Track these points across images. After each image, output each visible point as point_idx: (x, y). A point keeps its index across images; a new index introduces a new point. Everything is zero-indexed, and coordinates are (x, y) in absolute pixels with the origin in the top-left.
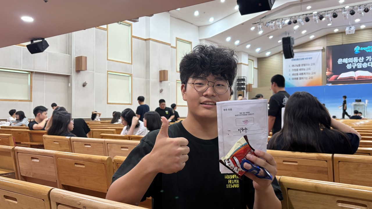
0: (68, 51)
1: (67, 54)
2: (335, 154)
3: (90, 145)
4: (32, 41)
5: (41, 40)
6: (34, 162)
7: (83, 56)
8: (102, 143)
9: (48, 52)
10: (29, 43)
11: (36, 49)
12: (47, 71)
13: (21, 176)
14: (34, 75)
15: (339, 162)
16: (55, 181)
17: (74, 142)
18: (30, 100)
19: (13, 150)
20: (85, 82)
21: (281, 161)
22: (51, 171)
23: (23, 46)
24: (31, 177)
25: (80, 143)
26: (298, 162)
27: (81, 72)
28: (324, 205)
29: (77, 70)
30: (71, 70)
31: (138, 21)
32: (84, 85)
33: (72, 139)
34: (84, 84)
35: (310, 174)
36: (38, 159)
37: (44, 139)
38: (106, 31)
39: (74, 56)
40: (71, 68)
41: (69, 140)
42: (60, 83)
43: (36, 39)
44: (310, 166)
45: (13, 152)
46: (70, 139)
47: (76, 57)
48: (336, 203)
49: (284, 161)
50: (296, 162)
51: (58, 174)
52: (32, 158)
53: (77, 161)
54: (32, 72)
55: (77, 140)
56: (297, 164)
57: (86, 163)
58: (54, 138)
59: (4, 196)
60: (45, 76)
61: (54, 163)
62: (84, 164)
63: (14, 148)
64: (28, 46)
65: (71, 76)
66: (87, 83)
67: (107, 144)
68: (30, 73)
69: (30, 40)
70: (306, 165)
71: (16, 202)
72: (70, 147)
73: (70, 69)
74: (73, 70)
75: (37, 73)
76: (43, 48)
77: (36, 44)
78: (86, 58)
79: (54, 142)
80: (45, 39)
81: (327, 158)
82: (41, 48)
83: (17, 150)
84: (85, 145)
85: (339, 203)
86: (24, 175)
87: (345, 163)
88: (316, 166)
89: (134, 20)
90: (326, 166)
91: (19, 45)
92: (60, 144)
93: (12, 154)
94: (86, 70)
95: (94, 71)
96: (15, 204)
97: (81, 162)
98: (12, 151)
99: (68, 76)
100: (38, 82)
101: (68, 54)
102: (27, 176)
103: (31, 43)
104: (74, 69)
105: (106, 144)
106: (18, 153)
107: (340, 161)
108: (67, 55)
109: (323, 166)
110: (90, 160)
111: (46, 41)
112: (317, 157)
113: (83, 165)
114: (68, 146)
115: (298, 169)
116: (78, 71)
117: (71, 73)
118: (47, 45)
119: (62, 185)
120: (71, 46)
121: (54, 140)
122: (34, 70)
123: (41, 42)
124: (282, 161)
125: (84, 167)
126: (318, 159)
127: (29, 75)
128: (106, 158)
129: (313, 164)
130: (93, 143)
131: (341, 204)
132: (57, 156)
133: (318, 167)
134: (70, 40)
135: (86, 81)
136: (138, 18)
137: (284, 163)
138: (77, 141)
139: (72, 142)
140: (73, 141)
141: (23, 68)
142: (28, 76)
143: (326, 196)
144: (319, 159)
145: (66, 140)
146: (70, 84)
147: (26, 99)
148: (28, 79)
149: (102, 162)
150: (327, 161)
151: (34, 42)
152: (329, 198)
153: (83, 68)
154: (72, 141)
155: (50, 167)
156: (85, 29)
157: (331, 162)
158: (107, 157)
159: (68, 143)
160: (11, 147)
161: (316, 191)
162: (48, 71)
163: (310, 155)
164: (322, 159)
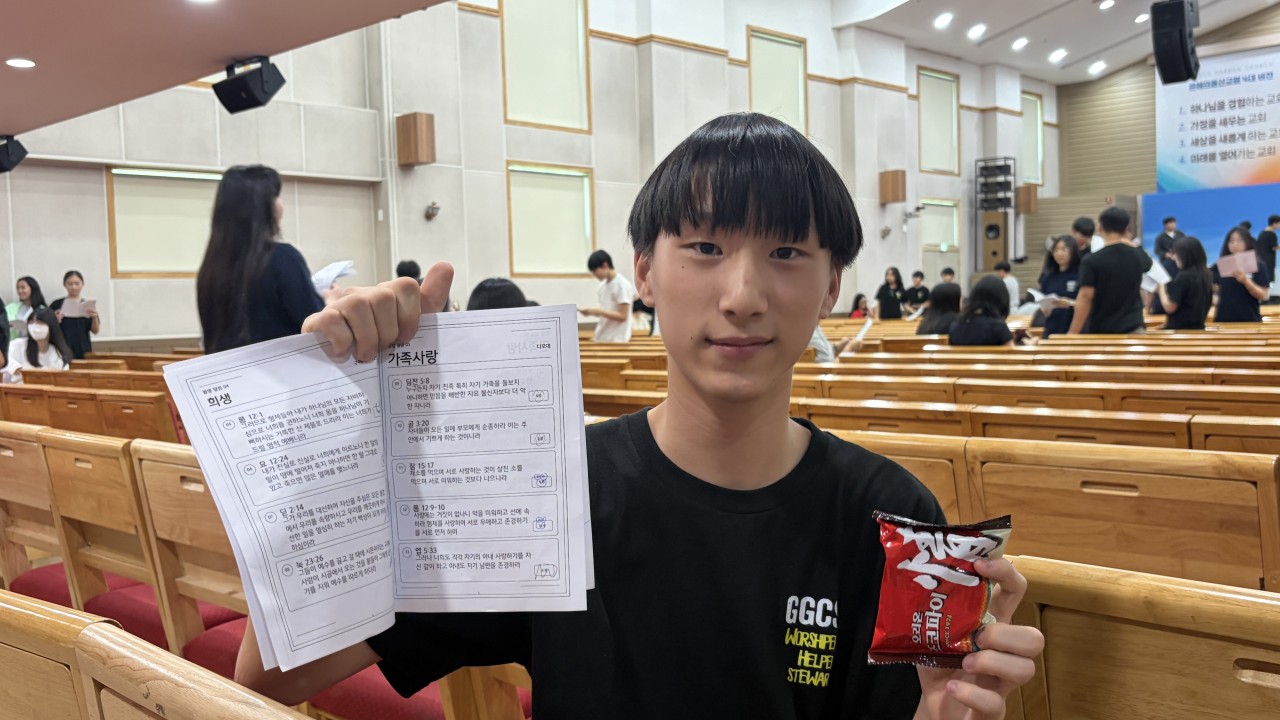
0: (370, 94)
1: (365, 107)
4: (230, 69)
5: (258, 65)
6: (188, 492)
7: (421, 114)
9: (302, 102)
10: (221, 76)
11: (244, 95)
12: (301, 170)
13: (158, 539)
19: (127, 451)
20: (434, 204)
21: (1076, 486)
23: (205, 85)
24: (188, 543)
26: (1138, 485)
27: (416, 168)
28: (1184, 675)
29: (403, 162)
30: (383, 163)
32: (430, 215)
34: (430, 211)
35: (1187, 532)
38: (497, 21)
39: (391, 113)
40: (383, 155)
42: (349, 211)
43: (243, 62)
44: (1186, 502)
45: (128, 459)
47: (398, 118)
48: (1234, 668)
49: (1085, 484)
50: (1134, 487)
52: (183, 479)
56: (1136, 494)
60: (297, 189)
63: (129, 443)
64: (218, 88)
65: (383, 185)
66: (438, 208)
69: (224, 67)
70: (1172, 497)
73: (380, 160)
74: (391, 163)
76: (266, 89)
77: (243, 77)
78: (430, 118)
80: (273, 60)
81: (1254, 468)
82: (258, 93)
83: (137, 451)
85: (1244, 668)
86: (165, 536)
88: (1210, 504)
90: (1255, 504)
91: (192, 83)
93: (125, 463)
94: (433, 159)
95: (459, 163)
98: (125, 456)
99: (373, 187)
101: (371, 107)
102: (174, 538)
103: (228, 75)
104: (392, 160)
106: (141, 460)
108: (368, 110)
109: (1241, 503)
111: (273, 66)
112: (1215, 468)
115: (1142, 513)
116: (407, 166)
117: (384, 175)
118: (278, 81)
120: (380, 79)
123: (259, 70)
124: (1079, 484)
126: (1219, 473)
129: (1201, 493)
131: (1250, 672)
133: (1222, 505)
135: (435, 200)
137: (1086, 490)
143: (1191, 640)
144: (1225, 474)
146: (381, 213)
150: (1255, 483)
151: (239, 70)
152: (1205, 647)
153: (423, 155)
156: (399, 16)
157: (1273, 487)
160: (118, 443)
161: (1151, 621)
162: (307, 171)
163: (1187, 458)
164: (1237, 477)
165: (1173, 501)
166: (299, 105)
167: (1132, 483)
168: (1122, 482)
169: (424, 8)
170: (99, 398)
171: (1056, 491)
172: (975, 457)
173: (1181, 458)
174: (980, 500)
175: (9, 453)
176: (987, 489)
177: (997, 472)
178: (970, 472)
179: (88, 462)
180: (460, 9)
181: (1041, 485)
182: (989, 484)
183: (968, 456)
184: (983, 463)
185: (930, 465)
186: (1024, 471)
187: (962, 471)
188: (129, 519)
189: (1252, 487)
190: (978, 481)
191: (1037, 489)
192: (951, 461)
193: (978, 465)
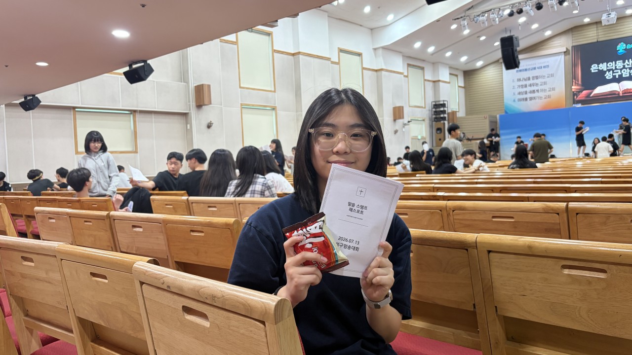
0: (183, 76)
1: (182, 82)
2: (570, 203)
3: (215, 207)
4: (130, 66)
5: (143, 64)
6: (136, 232)
7: (205, 85)
8: (232, 204)
9: (155, 80)
10: (127, 69)
11: (137, 76)
12: (155, 108)
14: (137, 115)
15: (577, 214)
16: (166, 257)
17: (194, 204)
18: (135, 150)
19: (108, 216)
20: (211, 122)
22: (159, 244)
23: (119, 74)
25: (202, 204)
27: (203, 107)
28: (543, 273)
29: (198, 104)
30: (189, 105)
31: (277, 26)
32: (209, 126)
33: (191, 200)
36: (140, 227)
37: (152, 202)
38: (236, 46)
39: (193, 84)
40: (189, 102)
41: (186, 202)
42: (176, 124)
43: (136, 63)
44: (532, 222)
45: (109, 220)
46: (188, 199)
47: (195, 86)
48: (561, 269)
49: (494, 217)
50: (512, 218)
51: (168, 246)
52: (134, 226)
53: (194, 228)
54: (135, 111)
55: (198, 200)
56: (513, 220)
57: (205, 229)
58: (165, 200)
59: (91, 274)
60: (153, 116)
61: (162, 232)
62: (204, 231)
63: (109, 213)
64: (125, 74)
65: (190, 114)
66: (213, 123)
67: (239, 204)
68: (133, 112)
69: (128, 65)
71: (106, 281)
72: (189, 212)
75: (142, 112)
76: (146, 74)
77: (137, 69)
78: (209, 86)
79: (166, 205)
80: (149, 62)
81: (558, 209)
82: (143, 76)
83: (112, 216)
84: (209, 207)
85: (565, 268)
87: (586, 215)
88: (542, 223)
89: (271, 24)
90: (558, 222)
92: (174, 208)
93: (107, 221)
94: (211, 104)
95: (221, 105)
96: (104, 283)
97: (199, 228)
98: (107, 219)
99: (185, 115)
100: (144, 124)
101: (184, 82)
103: (130, 68)
104: (193, 104)
105: (237, 205)
106: (114, 220)
107: (578, 212)
108: (183, 83)
109: (553, 222)
110: (210, 225)
111: (149, 64)
112: (543, 209)
113: (202, 232)
114: (186, 210)
115: (515, 227)
116: (199, 106)
117: (190, 110)
118: (151, 71)
119: (176, 262)
120: (188, 71)
121: (166, 203)
122: (137, 107)
123: (143, 66)
124: (491, 217)
125: (202, 234)
127: (132, 116)
128: (232, 220)
129: (538, 218)
130: (219, 205)
131: (568, 270)
132: (165, 222)
133: (546, 223)
134: (184, 60)
135: (211, 120)
136: (277, 21)
137: (494, 220)
138: (197, 202)
139: (190, 204)
140: (192, 203)
141: (122, 106)
142: (130, 117)
143: (545, 259)
144: (547, 211)
145: (182, 201)
146: (188, 126)
147: (130, 149)
148: (130, 121)
149: (227, 226)
150: (558, 214)
151: (134, 66)
152: (550, 262)
153: (206, 102)
154: (190, 202)
155: (157, 238)
156: (202, 44)
157: (565, 215)
158: (234, 219)
159: (185, 206)
160: (104, 213)
161: (530, 253)
162: (158, 109)
163: (532, 205)
164: (551, 212)
165: (527, 222)
166: (154, 81)
167: (512, 216)
168: (508, 216)
169: (212, 40)
170: (82, 201)
171: (482, 221)
172: (450, 209)
173: (529, 206)
174: (452, 225)
175: (53, 221)
176: (455, 221)
177: (459, 214)
178: (448, 215)
179: (90, 222)
180: (220, 41)
181: (476, 218)
182: (456, 219)
183: (448, 209)
184: (453, 211)
185: (433, 213)
186: (470, 213)
187: (445, 214)
188: (109, 244)
189: (557, 215)
190: (451, 218)
191: (475, 220)
192: (441, 211)
193: (452, 212)
